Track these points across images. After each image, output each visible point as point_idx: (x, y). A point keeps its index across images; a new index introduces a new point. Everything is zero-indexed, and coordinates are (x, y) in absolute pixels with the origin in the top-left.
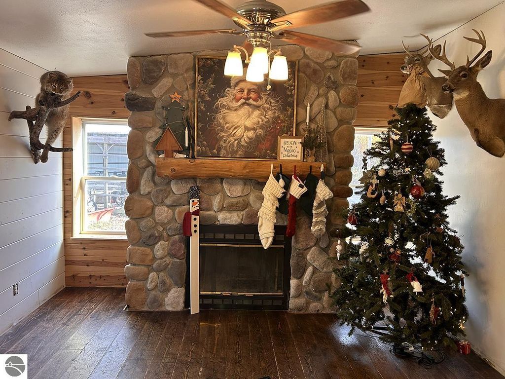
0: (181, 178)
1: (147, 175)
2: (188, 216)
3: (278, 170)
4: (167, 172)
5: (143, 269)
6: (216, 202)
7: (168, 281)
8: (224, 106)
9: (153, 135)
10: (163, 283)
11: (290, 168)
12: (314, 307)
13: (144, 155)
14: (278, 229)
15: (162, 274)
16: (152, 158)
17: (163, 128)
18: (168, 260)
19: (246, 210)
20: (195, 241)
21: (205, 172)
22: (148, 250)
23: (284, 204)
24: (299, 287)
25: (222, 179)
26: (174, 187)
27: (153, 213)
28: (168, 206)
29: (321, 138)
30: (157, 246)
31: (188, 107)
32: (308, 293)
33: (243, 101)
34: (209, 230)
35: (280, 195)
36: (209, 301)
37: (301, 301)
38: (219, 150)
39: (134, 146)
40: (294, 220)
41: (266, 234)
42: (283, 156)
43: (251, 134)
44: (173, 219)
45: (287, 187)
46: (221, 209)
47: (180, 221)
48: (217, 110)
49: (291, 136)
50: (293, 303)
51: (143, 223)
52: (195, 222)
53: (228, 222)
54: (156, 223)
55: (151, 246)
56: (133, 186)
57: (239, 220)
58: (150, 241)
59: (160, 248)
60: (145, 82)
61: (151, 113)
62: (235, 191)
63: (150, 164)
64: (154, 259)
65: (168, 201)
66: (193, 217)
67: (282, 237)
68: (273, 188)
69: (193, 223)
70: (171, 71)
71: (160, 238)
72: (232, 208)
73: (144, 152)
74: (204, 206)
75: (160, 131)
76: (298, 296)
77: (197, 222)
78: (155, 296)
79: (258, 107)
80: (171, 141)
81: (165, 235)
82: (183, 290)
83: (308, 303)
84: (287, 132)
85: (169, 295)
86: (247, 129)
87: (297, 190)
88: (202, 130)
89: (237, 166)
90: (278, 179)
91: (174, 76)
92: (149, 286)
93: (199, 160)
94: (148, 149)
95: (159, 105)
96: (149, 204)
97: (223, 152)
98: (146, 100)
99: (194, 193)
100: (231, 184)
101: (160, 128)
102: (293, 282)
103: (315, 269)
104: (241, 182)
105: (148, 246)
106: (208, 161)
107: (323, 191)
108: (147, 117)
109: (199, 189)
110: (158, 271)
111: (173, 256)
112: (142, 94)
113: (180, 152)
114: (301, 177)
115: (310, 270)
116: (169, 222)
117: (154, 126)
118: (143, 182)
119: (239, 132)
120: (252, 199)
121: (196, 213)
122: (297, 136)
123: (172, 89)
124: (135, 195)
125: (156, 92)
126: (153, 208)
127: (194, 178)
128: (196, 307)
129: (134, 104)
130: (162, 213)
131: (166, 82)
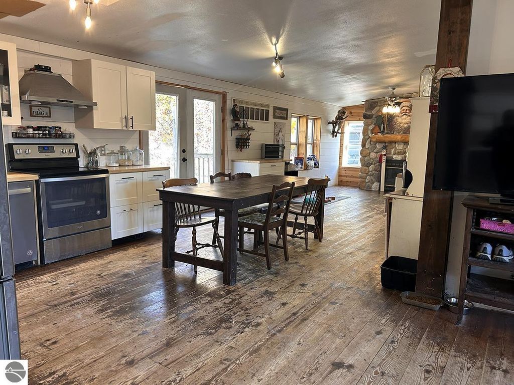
0: (380, 142)
1: (368, 141)
2: (381, 156)
5: (366, 175)
6: (393, 151)
7: (374, 180)
8: (396, 116)
9: (371, 127)
10: (372, 180)
15: (371, 177)
16: (370, 135)
17: (375, 124)
18: (374, 172)
19: (404, 154)
20: (383, 165)
21: (387, 140)
22: (367, 168)
25: (396, 142)
26: (377, 145)
27: (370, 154)
28: (375, 153)
30: (370, 167)
31: (384, 117)
33: (404, 113)
34: (389, 162)
38: (393, 132)
39: (365, 132)
43: (406, 126)
44: (376, 157)
46: (395, 154)
47: (378, 158)
48: (394, 117)
51: (366, 158)
52: (384, 158)
53: (397, 159)
54: (371, 159)
56: (363, 145)
57: (401, 158)
58: (368, 165)
60: (370, 109)
61: (371, 119)
62: (400, 147)
63: (369, 137)
64: (369, 171)
65: (375, 151)
66: (383, 156)
70: (379, 104)
71: (372, 164)
72: (399, 153)
73: (368, 133)
74: (388, 153)
75: (374, 126)
78: (369, 185)
79: (409, 116)
80: (377, 129)
82: (379, 183)
85: (374, 185)
86: (405, 124)
91: (380, 106)
92: (367, 181)
94: (369, 132)
95: (374, 116)
96: (369, 152)
97: (395, 132)
98: (370, 115)
99: (385, 148)
100: (399, 144)
104: (403, 144)
108: (369, 121)
109: (386, 146)
111: (376, 171)
112: (368, 113)
113: (380, 133)
117: (372, 124)
118: (367, 144)
119: (402, 125)
120: (407, 150)
123: (379, 111)
124: (364, 149)
125: (373, 112)
126: (370, 153)
127: (384, 142)
128: (382, 189)
129: (366, 117)
130: (373, 155)
131: (377, 108)
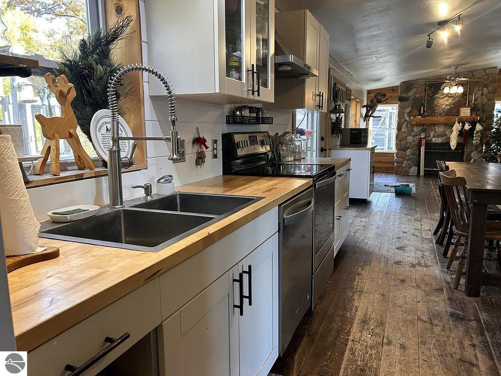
0: (418, 125)
1: (404, 125)
2: (421, 139)
3: (460, 120)
4: (415, 123)
5: (402, 159)
6: (432, 134)
7: (411, 164)
8: (437, 98)
9: (408, 110)
10: (410, 164)
11: (465, 119)
13: (404, 118)
14: (458, 144)
15: (409, 162)
16: (407, 119)
17: (412, 107)
18: (411, 156)
19: (445, 137)
20: (423, 149)
21: (429, 122)
22: (404, 152)
23: (461, 133)
25: (435, 125)
26: (415, 129)
27: (406, 139)
28: (412, 136)
29: (479, 107)
30: (407, 151)
31: (422, 99)
34: (429, 145)
35: (460, 129)
36: (427, 173)
38: (435, 114)
39: (400, 115)
40: (465, 140)
41: (453, 144)
42: (462, 115)
43: (448, 107)
44: (414, 141)
45: (463, 126)
46: (433, 137)
47: (417, 142)
48: (435, 99)
49: (466, 107)
51: (403, 142)
52: (424, 141)
53: (437, 142)
54: (408, 143)
56: (399, 128)
57: (441, 141)
58: (405, 149)
59: (408, 152)
60: (406, 91)
61: (408, 102)
62: (440, 129)
63: (406, 120)
64: (406, 156)
65: (412, 134)
67: (460, 148)
68: (457, 127)
69: (423, 142)
70: (416, 86)
71: (409, 148)
72: (439, 136)
73: (404, 116)
74: (427, 135)
75: (411, 108)
77: (424, 142)
78: (406, 169)
80: (416, 112)
81: (411, 147)
82: (417, 168)
84: (464, 105)
85: (411, 169)
86: (447, 105)
87: (467, 127)
88: (428, 107)
89: (442, 119)
90: (459, 123)
91: (417, 88)
92: (404, 166)
94: (406, 115)
95: (411, 99)
96: (405, 135)
98: (406, 98)
99: (424, 131)
100: (439, 127)
101: (411, 107)
104: (443, 126)
105: (404, 151)
106: (431, 118)
107: (479, 127)
108: (406, 103)
109: (425, 129)
110: (408, 160)
111: (414, 155)
112: (404, 95)
113: (419, 116)
114: (470, 122)
115: (472, 160)
116: (412, 142)
117: (408, 107)
118: (403, 127)
119: (443, 106)
120: (447, 132)
121: (424, 138)
122: (468, 107)
123: (416, 93)
124: (400, 132)
125: (410, 94)
126: (407, 136)
127: (423, 125)
128: (422, 173)
129: (401, 99)
130: (410, 139)
131: (414, 90)
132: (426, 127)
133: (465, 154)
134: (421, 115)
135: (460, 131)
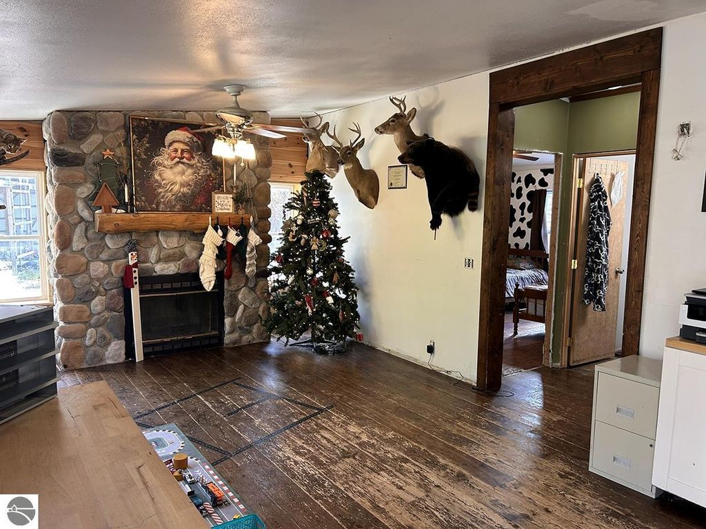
0: (119, 232)
1: (79, 231)
2: (128, 270)
3: (215, 221)
4: (110, 227)
5: (83, 326)
6: (153, 254)
7: (108, 335)
8: (160, 164)
9: (85, 190)
10: (104, 337)
11: (225, 220)
12: (246, 339)
13: (75, 211)
15: (100, 329)
16: (86, 214)
17: (96, 183)
18: (106, 314)
19: (183, 260)
20: (135, 293)
21: (147, 226)
22: (85, 306)
23: (224, 252)
24: (233, 324)
25: (158, 232)
26: (109, 242)
27: (87, 268)
28: (104, 261)
29: (248, 194)
30: (93, 302)
31: (121, 164)
32: (240, 328)
33: (177, 160)
35: (219, 244)
36: (150, 350)
37: (236, 335)
38: (158, 205)
39: (64, 203)
41: (208, 279)
42: (218, 209)
44: (110, 273)
45: (225, 236)
46: (158, 261)
47: (117, 274)
48: (154, 168)
49: (222, 192)
50: (228, 339)
51: (78, 279)
53: (166, 272)
54: (92, 279)
55: (88, 302)
56: (64, 241)
57: (176, 270)
58: (86, 297)
59: (97, 304)
60: (73, 137)
61: (81, 168)
62: (170, 243)
63: (82, 219)
64: (92, 315)
65: (104, 256)
66: (134, 269)
68: (212, 238)
69: (134, 275)
70: (100, 127)
71: (97, 293)
72: (169, 259)
73: (75, 208)
74: (142, 258)
75: (92, 187)
76: (231, 332)
77: (136, 275)
78: (95, 351)
79: (191, 166)
80: (108, 197)
81: (102, 289)
82: (123, 343)
83: (241, 337)
84: (219, 188)
85: (109, 349)
86: (182, 185)
87: (233, 238)
88: (141, 185)
89: (180, 219)
90: (216, 230)
91: (104, 133)
92: (88, 342)
93: (142, 215)
94: (80, 205)
95: (89, 160)
96: (84, 260)
97: (162, 207)
98: (76, 156)
99: (133, 246)
100: (167, 237)
101: (94, 183)
102: (227, 321)
103: (245, 306)
104: (177, 234)
105: (85, 302)
106: (152, 215)
107: (254, 239)
108: (77, 172)
109: (138, 242)
110: (96, 326)
111: (112, 310)
112: (71, 149)
113: (117, 208)
114: (236, 228)
115: (241, 308)
116: (105, 277)
117: (85, 181)
118: (75, 238)
119: (176, 188)
120: (187, 249)
121: (135, 265)
122: (228, 192)
123: (102, 145)
124: (67, 252)
125: (86, 147)
126: (88, 264)
127: (130, 232)
128: (139, 356)
129: (61, 160)
130: (98, 268)
131: (96, 139)
132: (137, 238)
133: (226, 295)
134: (122, 205)
135: (220, 248)
